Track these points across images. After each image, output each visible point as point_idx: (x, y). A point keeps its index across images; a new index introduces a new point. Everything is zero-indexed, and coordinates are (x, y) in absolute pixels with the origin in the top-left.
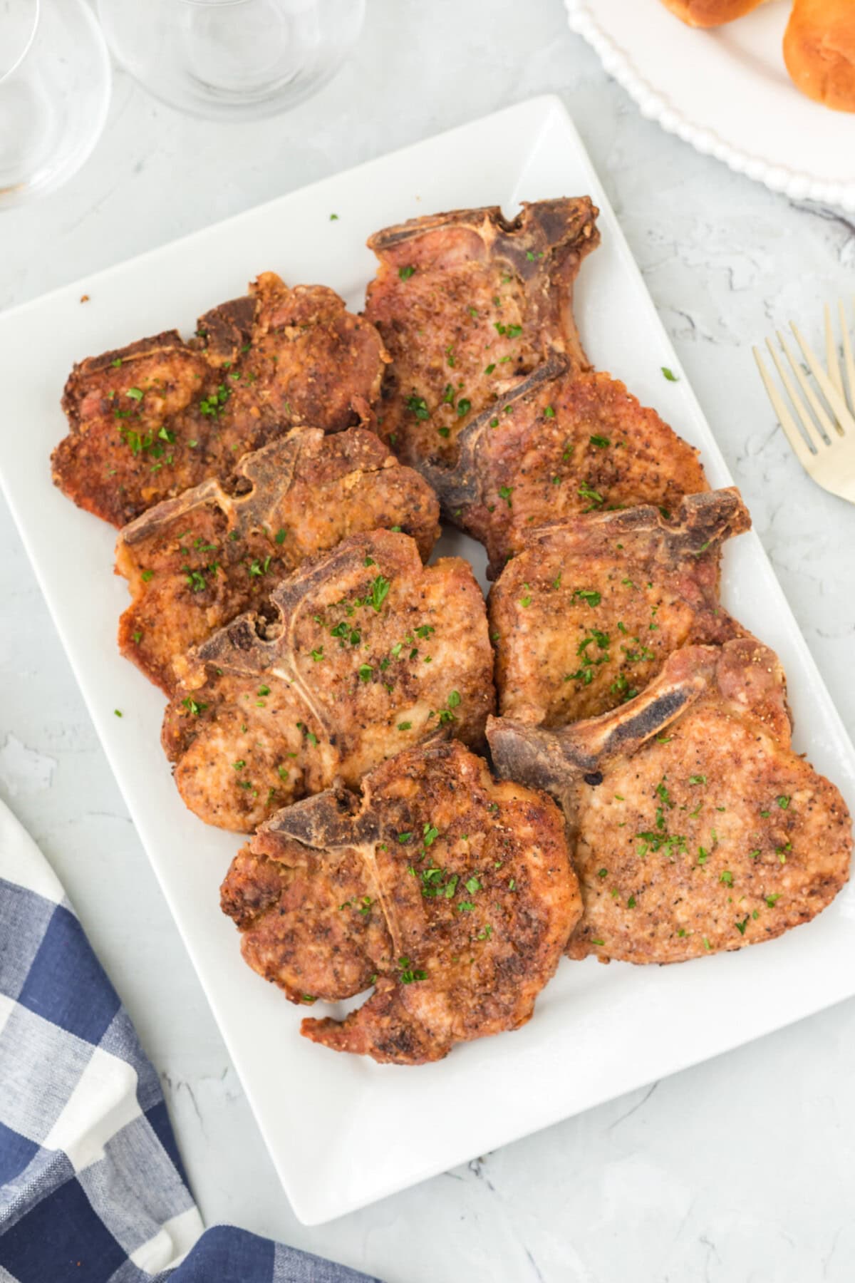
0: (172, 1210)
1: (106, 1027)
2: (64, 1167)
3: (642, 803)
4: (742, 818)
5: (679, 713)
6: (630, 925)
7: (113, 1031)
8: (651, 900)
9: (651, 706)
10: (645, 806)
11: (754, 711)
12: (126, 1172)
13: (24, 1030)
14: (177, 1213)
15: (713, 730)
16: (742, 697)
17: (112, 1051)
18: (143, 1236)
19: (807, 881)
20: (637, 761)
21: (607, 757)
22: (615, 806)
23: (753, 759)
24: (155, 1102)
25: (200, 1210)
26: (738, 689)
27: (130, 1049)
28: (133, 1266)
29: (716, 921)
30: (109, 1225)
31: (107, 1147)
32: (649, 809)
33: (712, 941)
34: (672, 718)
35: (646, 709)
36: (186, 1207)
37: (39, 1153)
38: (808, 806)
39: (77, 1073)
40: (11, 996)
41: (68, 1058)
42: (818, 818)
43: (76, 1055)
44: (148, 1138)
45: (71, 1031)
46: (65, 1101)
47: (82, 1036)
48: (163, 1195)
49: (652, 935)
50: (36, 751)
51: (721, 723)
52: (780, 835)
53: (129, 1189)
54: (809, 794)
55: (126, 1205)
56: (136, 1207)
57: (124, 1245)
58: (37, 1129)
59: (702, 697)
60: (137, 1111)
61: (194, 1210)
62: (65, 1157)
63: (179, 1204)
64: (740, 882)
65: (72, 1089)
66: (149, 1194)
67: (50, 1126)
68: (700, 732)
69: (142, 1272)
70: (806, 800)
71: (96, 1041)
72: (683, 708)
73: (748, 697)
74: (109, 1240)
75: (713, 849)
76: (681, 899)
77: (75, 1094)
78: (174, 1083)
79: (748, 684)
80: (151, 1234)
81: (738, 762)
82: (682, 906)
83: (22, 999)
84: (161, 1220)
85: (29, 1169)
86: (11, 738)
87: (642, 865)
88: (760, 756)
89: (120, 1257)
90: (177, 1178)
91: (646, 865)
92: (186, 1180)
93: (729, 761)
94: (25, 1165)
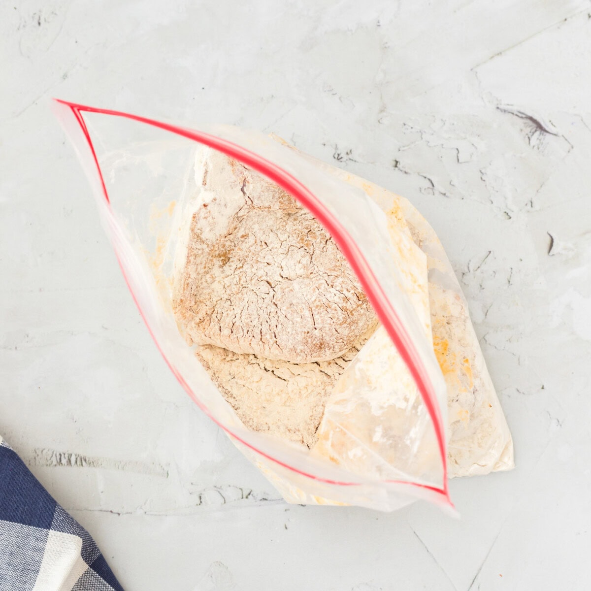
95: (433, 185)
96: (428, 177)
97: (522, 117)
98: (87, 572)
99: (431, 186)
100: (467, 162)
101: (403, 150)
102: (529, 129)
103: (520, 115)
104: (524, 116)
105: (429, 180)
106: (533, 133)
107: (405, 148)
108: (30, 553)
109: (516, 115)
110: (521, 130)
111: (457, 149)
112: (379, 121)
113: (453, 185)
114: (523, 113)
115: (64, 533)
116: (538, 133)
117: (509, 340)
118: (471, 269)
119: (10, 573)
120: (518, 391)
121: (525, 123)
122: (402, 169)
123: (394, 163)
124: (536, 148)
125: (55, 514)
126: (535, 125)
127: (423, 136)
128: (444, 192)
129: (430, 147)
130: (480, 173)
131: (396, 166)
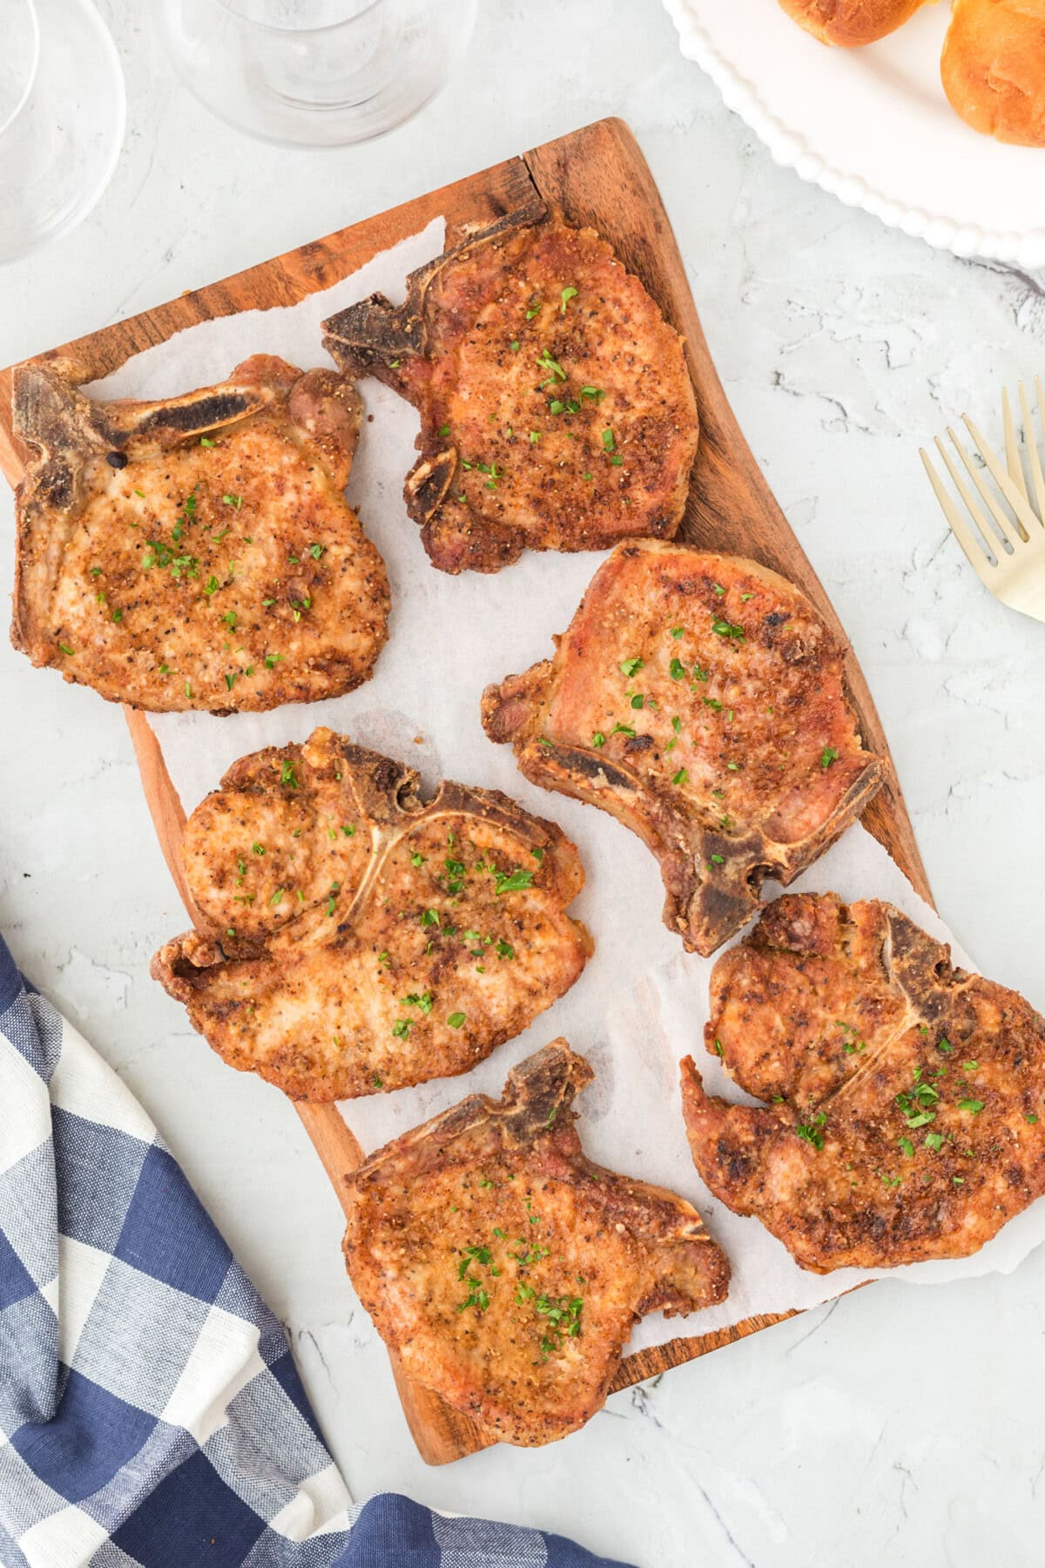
0: (309, 1469)
1: (221, 1281)
2: (188, 1446)
3: (164, 508)
4: (268, 557)
5: (234, 420)
6: (109, 640)
7: (230, 1286)
8: (141, 620)
9: (205, 401)
10: (165, 513)
11: (318, 441)
12: (254, 1433)
13: (127, 1289)
14: (314, 1472)
15: (265, 446)
16: (310, 424)
17: (230, 1309)
18: (281, 1501)
19: (317, 652)
20: (171, 458)
21: (139, 441)
22: (131, 502)
23: (297, 489)
24: (280, 1354)
25: (338, 1466)
26: (309, 415)
27: (249, 1304)
28: (275, 1534)
29: (205, 667)
30: (242, 1494)
31: (230, 1409)
32: (169, 518)
33: (196, 689)
34: (224, 423)
35: (199, 403)
36: (323, 1465)
37: (158, 1427)
38: (343, 565)
39: (192, 1335)
40: (106, 1250)
41: (181, 1319)
42: (350, 584)
43: (189, 1316)
44: (276, 1395)
45: (181, 1289)
46: (181, 1367)
47: (194, 1294)
48: (296, 1453)
49: (130, 660)
50: (105, 966)
51: (277, 442)
52: (302, 587)
53: (258, 1451)
54: (347, 550)
55: (257, 1470)
56: (268, 1470)
57: (261, 1513)
58: (153, 1400)
59: (267, 410)
60: (261, 1366)
61: (332, 1467)
62: (188, 1435)
63: (314, 1462)
64: (243, 630)
65: (188, 1353)
66: (281, 1453)
67: (168, 1396)
68: (250, 446)
69: (285, 1539)
70: (342, 558)
71: (211, 1298)
72: (241, 416)
73: (316, 426)
74: (244, 1510)
75: (226, 584)
76: (174, 629)
77: (191, 1359)
78: (295, 1332)
79: (321, 412)
80: (289, 1497)
81: (281, 489)
82: (172, 638)
83: (119, 1253)
84: (296, 1479)
85: (147, 1446)
86: (75, 953)
87: (143, 578)
88: (307, 487)
89: (257, 1526)
90: (310, 1434)
91: (147, 579)
92: (321, 1436)
93: (271, 484)
94: (143, 1443)
95: (845, 415)
96: (837, 398)
97: (1001, 273)
98: (262, 1376)
99: (841, 415)
100: (905, 365)
101: (790, 352)
102: (1015, 295)
103: (998, 268)
104: (1005, 270)
105: (838, 404)
106: (1023, 302)
107: (791, 348)
108: (174, 1335)
109: (992, 269)
110: (1001, 297)
111: (886, 343)
112: (743, 300)
113: (881, 411)
114: (1003, 265)
115: (233, 1316)
116: (1031, 300)
117: (989, 687)
118: (918, 564)
119: (138, 1360)
120: (1005, 774)
121: (1007, 284)
122: (787, 387)
123: (774, 377)
124: (1027, 329)
125: (225, 1282)
126: (1025, 286)
127: (824, 323)
128: (864, 426)
129: (836, 341)
130: (928, 386)
131: (777, 383)
